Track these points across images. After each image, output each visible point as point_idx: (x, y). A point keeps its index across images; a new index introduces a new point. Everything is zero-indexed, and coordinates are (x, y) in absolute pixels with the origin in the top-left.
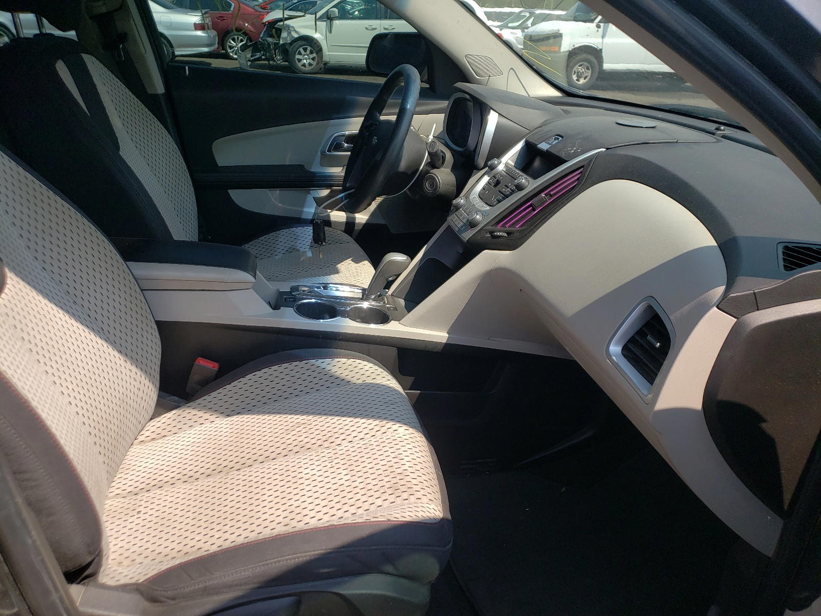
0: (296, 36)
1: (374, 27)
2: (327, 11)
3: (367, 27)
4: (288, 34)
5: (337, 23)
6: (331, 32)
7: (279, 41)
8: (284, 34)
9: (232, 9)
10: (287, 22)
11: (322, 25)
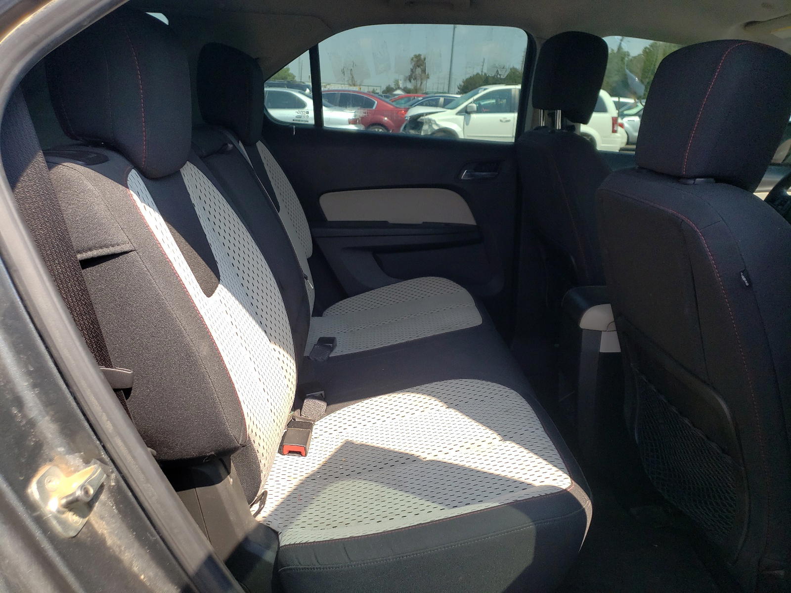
0: (436, 128)
1: (508, 119)
2: (466, 106)
3: (502, 119)
4: (429, 127)
5: (474, 116)
6: (467, 124)
7: (421, 132)
8: (425, 127)
9: (374, 108)
10: (430, 117)
11: (461, 118)
